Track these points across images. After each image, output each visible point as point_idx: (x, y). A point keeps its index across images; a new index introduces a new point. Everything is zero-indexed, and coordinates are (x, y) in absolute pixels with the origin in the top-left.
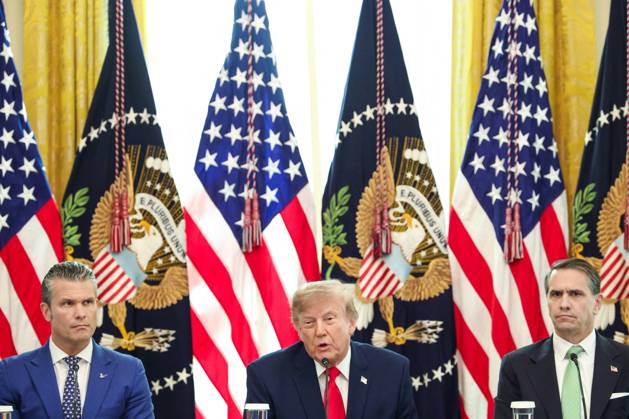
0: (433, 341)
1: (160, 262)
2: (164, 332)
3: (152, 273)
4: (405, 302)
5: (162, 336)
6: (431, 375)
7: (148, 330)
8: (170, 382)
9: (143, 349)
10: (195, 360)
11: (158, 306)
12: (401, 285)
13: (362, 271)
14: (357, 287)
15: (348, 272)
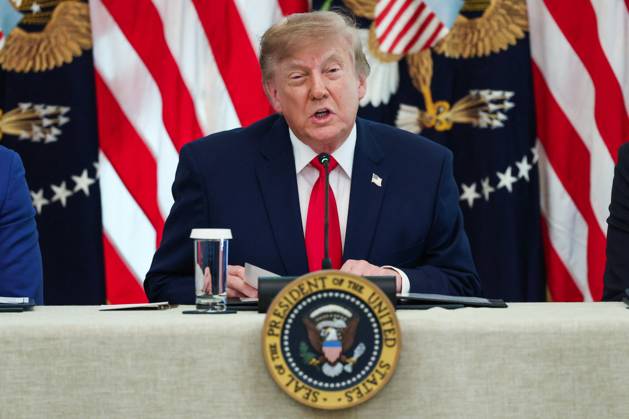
0: (497, 124)
2: (51, 109)
3: (30, 12)
4: (451, 60)
5: (49, 117)
6: (495, 181)
7: (25, 106)
8: (61, 193)
9: (15, 137)
10: (102, 157)
11: (41, 66)
12: (444, 32)
13: (379, 9)
14: (372, 35)
15: (357, 9)
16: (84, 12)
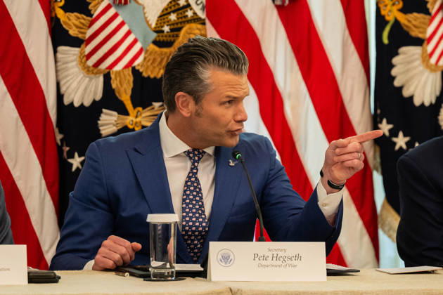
1: (173, 17)
3: (163, 32)
7: (157, 105)
13: (430, 30)
14: (424, 51)
15: (413, 31)
16: (203, 32)
